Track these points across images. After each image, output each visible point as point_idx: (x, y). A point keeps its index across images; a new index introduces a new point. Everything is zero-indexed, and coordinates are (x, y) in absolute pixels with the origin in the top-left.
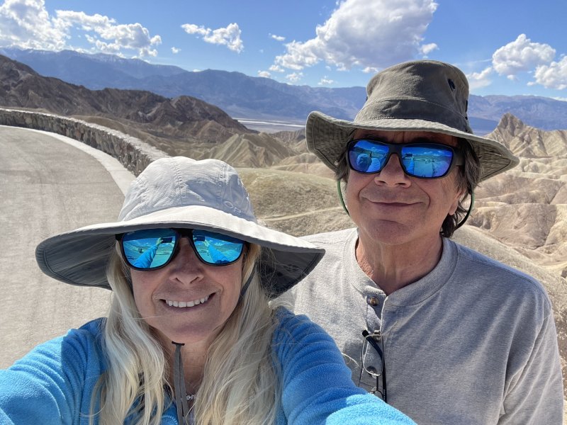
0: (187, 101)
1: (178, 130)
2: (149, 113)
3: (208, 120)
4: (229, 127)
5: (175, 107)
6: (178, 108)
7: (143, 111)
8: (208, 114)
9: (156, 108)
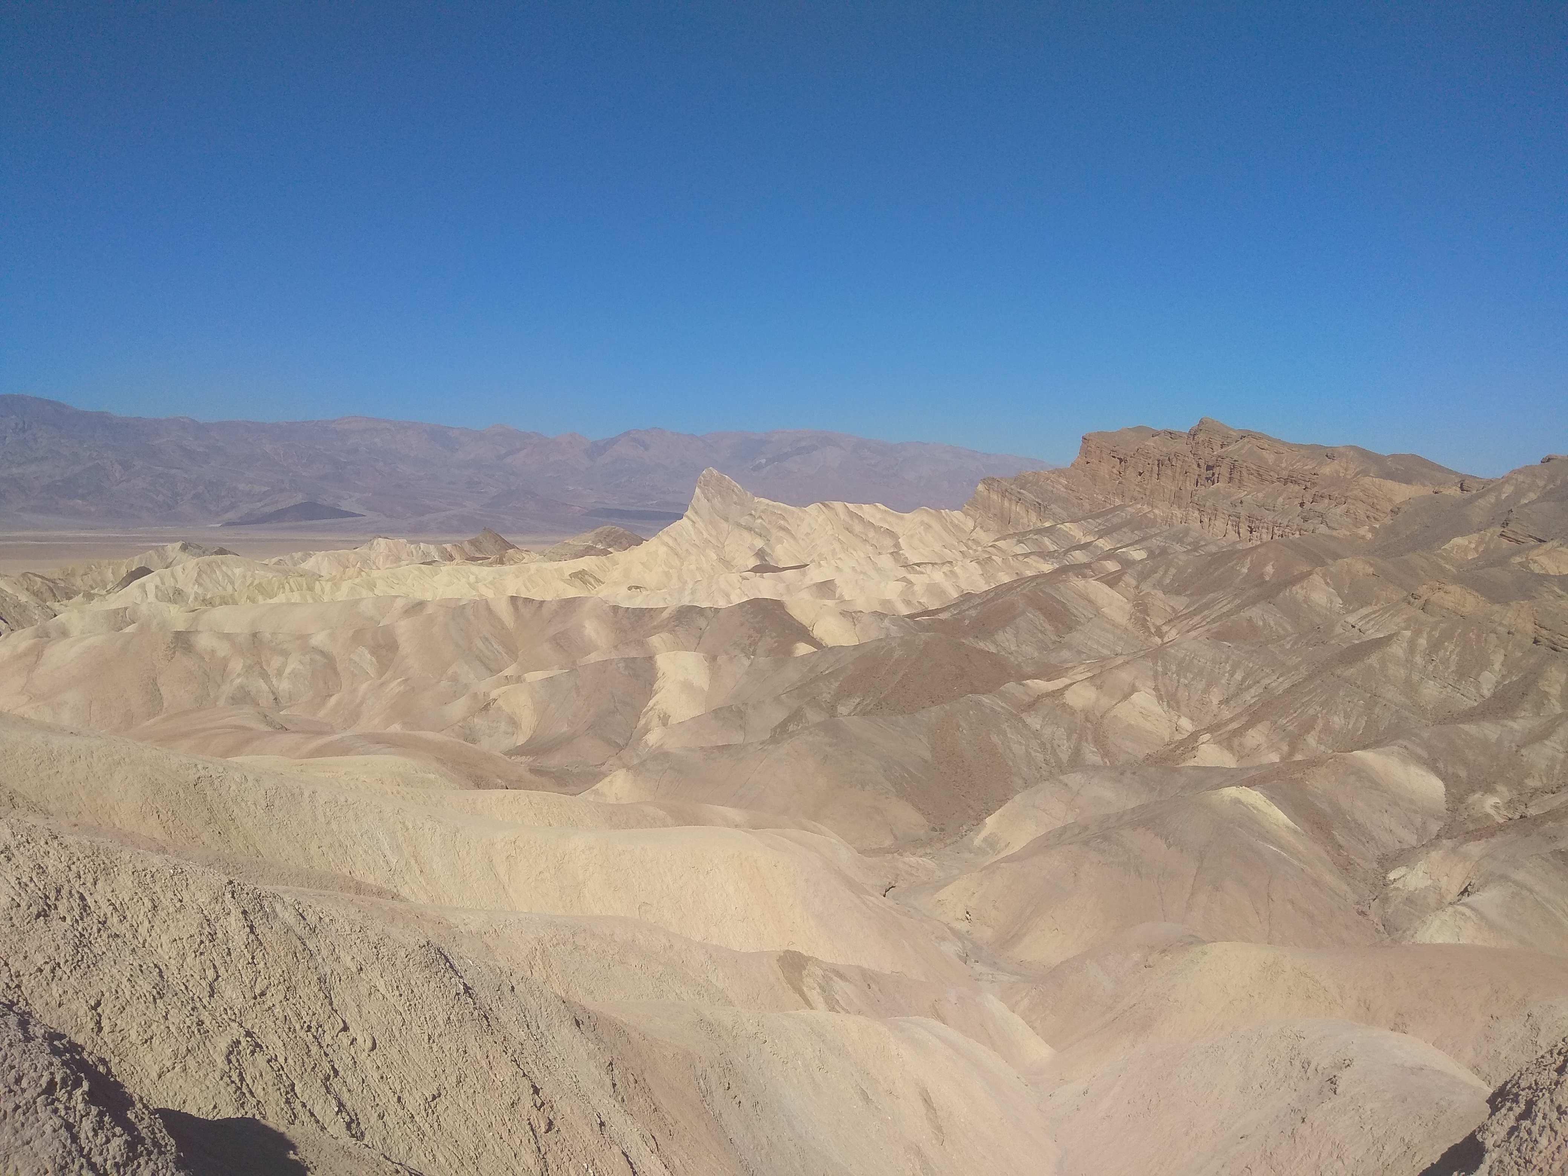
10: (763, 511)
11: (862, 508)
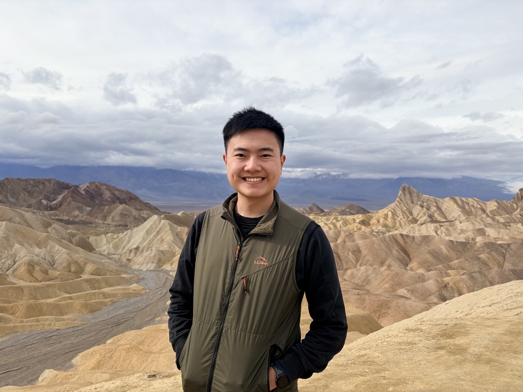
0: (97, 186)
1: (85, 216)
2: (54, 200)
3: (119, 204)
4: (141, 210)
5: (83, 193)
6: (86, 193)
7: (47, 198)
8: (118, 198)
9: (63, 195)
10: (428, 200)
11: (467, 200)
